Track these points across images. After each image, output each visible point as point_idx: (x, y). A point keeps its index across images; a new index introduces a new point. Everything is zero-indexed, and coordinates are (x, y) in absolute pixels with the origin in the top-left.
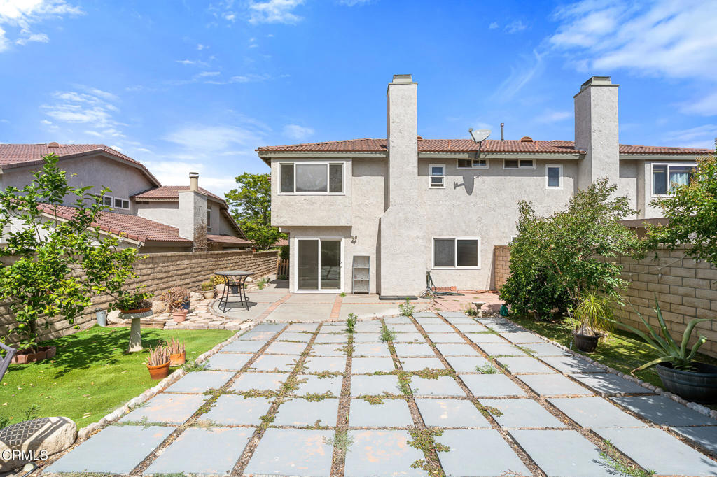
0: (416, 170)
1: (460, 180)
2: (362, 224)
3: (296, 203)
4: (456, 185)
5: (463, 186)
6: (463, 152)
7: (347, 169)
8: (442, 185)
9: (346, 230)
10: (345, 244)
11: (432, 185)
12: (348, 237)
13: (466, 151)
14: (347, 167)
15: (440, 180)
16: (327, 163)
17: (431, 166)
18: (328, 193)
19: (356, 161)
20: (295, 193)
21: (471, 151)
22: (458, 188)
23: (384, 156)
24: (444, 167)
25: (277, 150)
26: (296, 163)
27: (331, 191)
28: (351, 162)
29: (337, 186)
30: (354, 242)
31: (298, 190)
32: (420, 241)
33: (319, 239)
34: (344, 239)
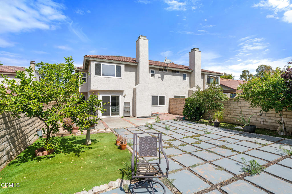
1: (159, 75)
2: (127, 90)
3: (102, 80)
4: (158, 77)
5: (161, 78)
6: (162, 66)
7: (123, 68)
8: (154, 77)
9: (121, 92)
11: (151, 77)
12: (122, 95)
13: (163, 66)
15: (153, 75)
16: (115, 65)
17: (151, 70)
18: (115, 77)
19: (126, 66)
20: (102, 76)
21: (164, 66)
22: (159, 78)
23: (136, 65)
24: (155, 70)
25: (92, 57)
26: (102, 64)
27: (116, 76)
28: (124, 66)
29: (119, 74)
30: (124, 97)
31: (103, 75)
33: (110, 95)
34: (120, 96)
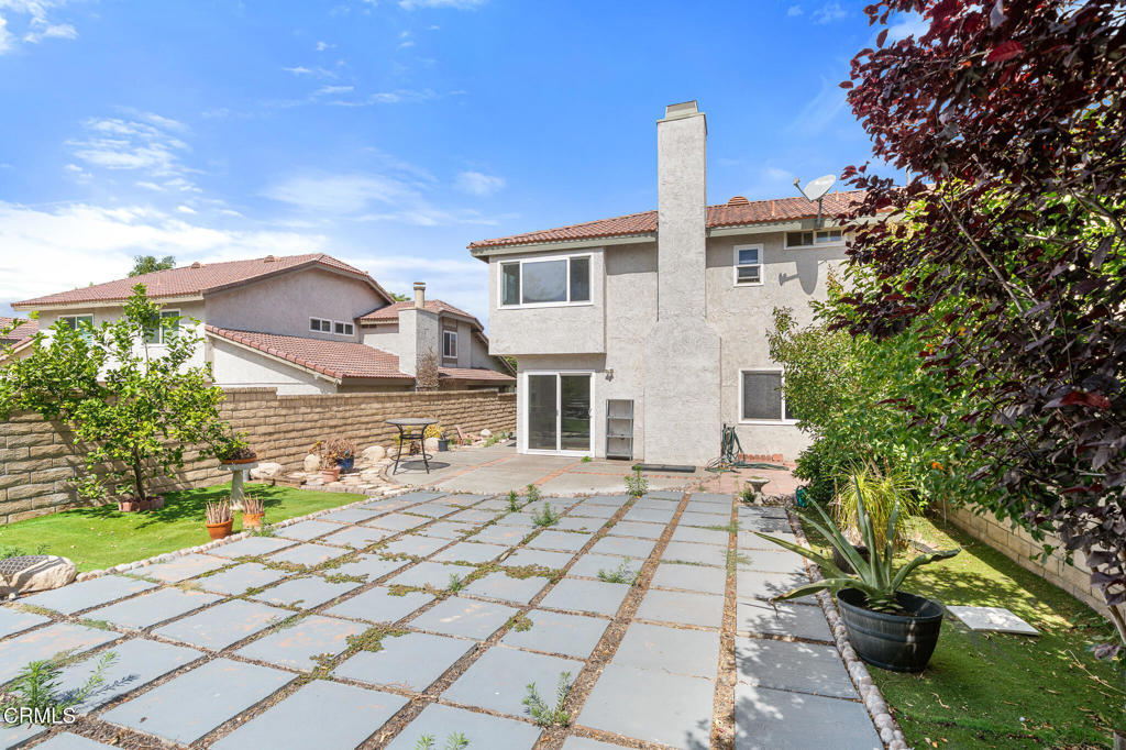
0: (702, 259)
1: (790, 268)
2: (621, 349)
3: (522, 320)
4: (783, 279)
5: (797, 280)
6: (790, 220)
7: (596, 263)
8: (758, 280)
9: (597, 360)
10: (596, 380)
11: (739, 281)
12: (600, 369)
13: (797, 218)
14: (596, 261)
15: (755, 270)
16: (567, 257)
17: (737, 249)
18: (568, 303)
19: (610, 252)
20: (522, 305)
21: (804, 216)
22: (786, 283)
23: (653, 239)
24: (760, 248)
25: (500, 244)
26: (522, 261)
27: (572, 300)
28: (601, 254)
29: (580, 289)
30: (610, 378)
31: (526, 300)
32: (709, 375)
33: (557, 374)
34: (594, 374)
